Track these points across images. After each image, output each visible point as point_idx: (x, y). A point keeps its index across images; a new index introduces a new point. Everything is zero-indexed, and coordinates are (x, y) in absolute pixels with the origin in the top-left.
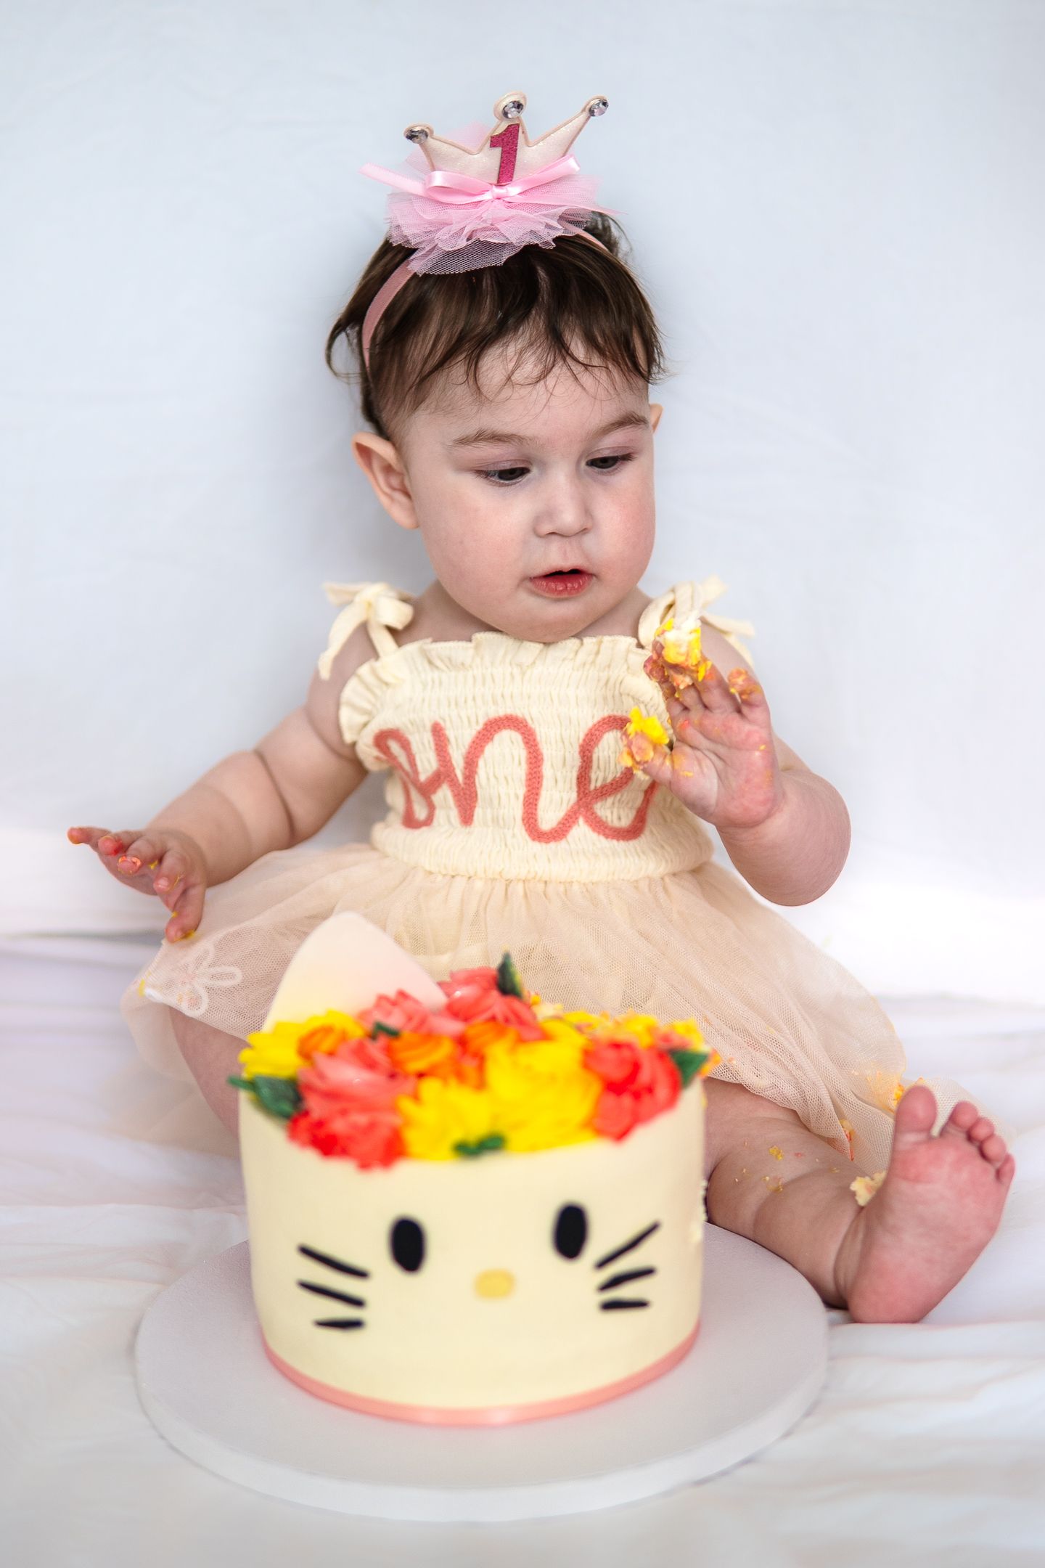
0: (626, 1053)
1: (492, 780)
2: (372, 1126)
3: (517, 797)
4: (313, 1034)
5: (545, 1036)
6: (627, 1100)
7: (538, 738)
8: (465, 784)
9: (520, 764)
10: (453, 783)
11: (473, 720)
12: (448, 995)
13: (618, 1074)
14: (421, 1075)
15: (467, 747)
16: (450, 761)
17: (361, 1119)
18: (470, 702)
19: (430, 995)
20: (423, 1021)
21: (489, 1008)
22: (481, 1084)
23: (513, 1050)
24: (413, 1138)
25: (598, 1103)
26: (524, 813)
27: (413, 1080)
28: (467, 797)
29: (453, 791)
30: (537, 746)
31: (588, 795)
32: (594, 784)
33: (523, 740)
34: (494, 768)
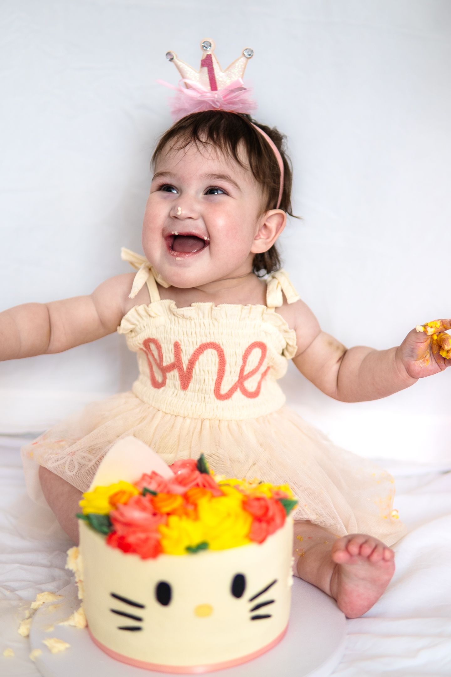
0: (262, 503)
1: (202, 372)
2: (147, 540)
3: (213, 380)
4: (116, 495)
5: (223, 494)
6: (264, 525)
7: (225, 353)
8: (187, 371)
9: (215, 364)
10: (180, 369)
11: (195, 343)
12: (175, 473)
13: (259, 513)
14: (169, 514)
15: (191, 355)
16: (181, 360)
17: (142, 536)
18: (194, 335)
19: (167, 474)
20: (166, 486)
21: (196, 479)
22: (197, 518)
23: (210, 500)
24: (165, 543)
25: (252, 526)
26: (215, 387)
27: (165, 516)
28: (187, 377)
29: (180, 373)
30: (224, 357)
31: (242, 378)
32: (246, 373)
33: (218, 354)
34: (203, 366)
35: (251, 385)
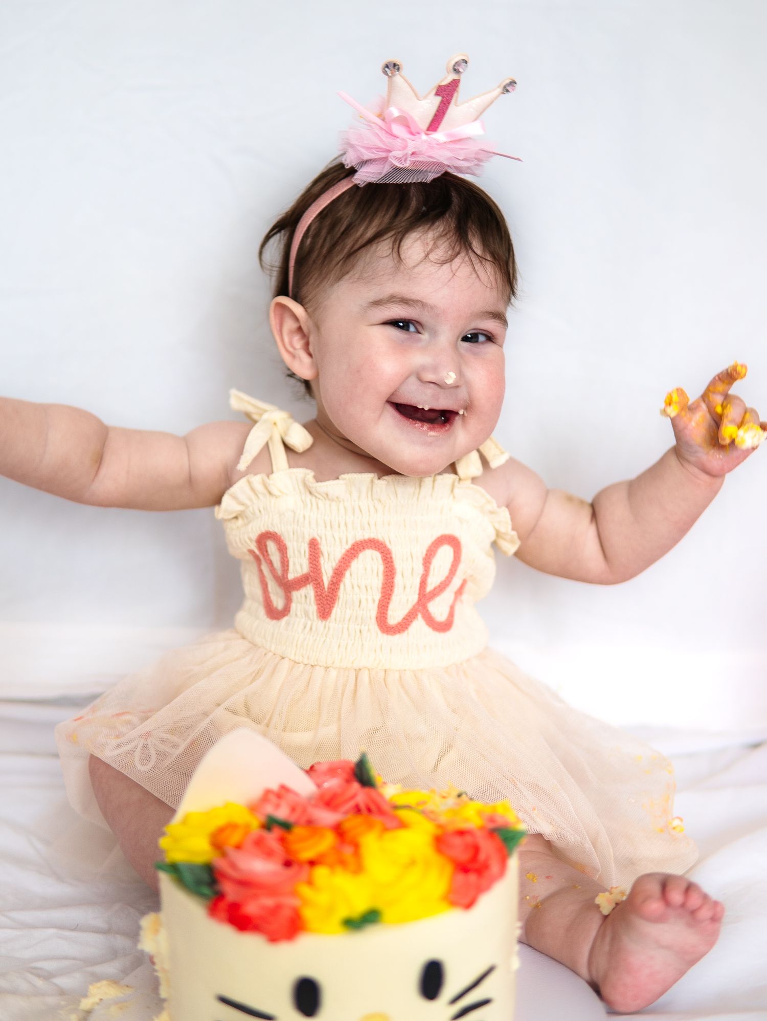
0: (468, 839)
1: (356, 588)
2: (277, 909)
3: (373, 601)
4: (221, 830)
5: (402, 825)
6: (472, 877)
7: (394, 557)
8: (329, 588)
9: (378, 575)
10: (318, 585)
11: (344, 540)
12: (319, 786)
13: (464, 857)
14: (312, 863)
15: (337, 561)
16: (320, 569)
17: (268, 902)
18: (343, 527)
19: (305, 787)
20: (304, 810)
21: (353, 797)
22: (358, 868)
23: (380, 837)
24: (308, 914)
25: (453, 880)
26: (378, 612)
27: (306, 867)
28: (329, 598)
29: (317, 592)
30: (392, 562)
31: (425, 597)
32: (430, 588)
33: (382, 557)
34: (358, 579)
35: (438, 608)
